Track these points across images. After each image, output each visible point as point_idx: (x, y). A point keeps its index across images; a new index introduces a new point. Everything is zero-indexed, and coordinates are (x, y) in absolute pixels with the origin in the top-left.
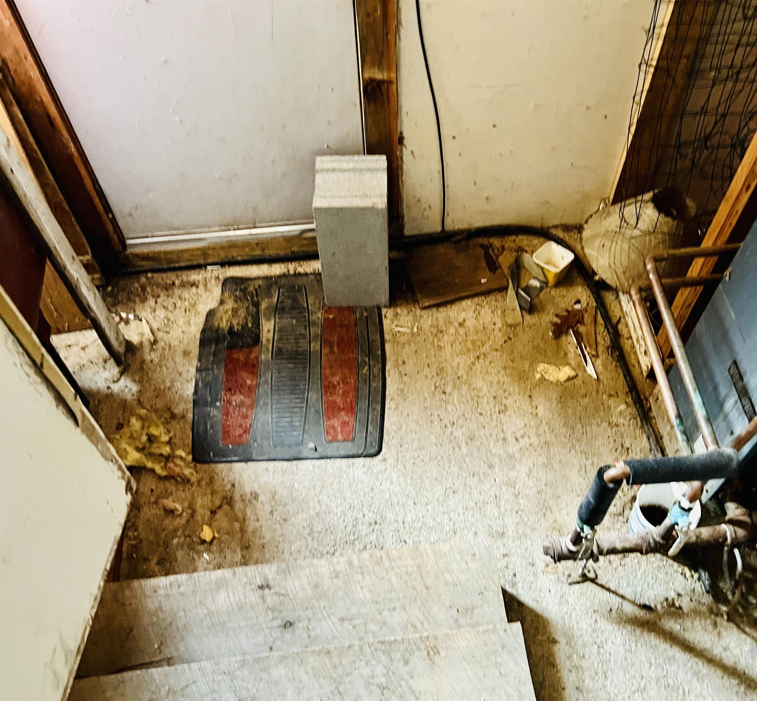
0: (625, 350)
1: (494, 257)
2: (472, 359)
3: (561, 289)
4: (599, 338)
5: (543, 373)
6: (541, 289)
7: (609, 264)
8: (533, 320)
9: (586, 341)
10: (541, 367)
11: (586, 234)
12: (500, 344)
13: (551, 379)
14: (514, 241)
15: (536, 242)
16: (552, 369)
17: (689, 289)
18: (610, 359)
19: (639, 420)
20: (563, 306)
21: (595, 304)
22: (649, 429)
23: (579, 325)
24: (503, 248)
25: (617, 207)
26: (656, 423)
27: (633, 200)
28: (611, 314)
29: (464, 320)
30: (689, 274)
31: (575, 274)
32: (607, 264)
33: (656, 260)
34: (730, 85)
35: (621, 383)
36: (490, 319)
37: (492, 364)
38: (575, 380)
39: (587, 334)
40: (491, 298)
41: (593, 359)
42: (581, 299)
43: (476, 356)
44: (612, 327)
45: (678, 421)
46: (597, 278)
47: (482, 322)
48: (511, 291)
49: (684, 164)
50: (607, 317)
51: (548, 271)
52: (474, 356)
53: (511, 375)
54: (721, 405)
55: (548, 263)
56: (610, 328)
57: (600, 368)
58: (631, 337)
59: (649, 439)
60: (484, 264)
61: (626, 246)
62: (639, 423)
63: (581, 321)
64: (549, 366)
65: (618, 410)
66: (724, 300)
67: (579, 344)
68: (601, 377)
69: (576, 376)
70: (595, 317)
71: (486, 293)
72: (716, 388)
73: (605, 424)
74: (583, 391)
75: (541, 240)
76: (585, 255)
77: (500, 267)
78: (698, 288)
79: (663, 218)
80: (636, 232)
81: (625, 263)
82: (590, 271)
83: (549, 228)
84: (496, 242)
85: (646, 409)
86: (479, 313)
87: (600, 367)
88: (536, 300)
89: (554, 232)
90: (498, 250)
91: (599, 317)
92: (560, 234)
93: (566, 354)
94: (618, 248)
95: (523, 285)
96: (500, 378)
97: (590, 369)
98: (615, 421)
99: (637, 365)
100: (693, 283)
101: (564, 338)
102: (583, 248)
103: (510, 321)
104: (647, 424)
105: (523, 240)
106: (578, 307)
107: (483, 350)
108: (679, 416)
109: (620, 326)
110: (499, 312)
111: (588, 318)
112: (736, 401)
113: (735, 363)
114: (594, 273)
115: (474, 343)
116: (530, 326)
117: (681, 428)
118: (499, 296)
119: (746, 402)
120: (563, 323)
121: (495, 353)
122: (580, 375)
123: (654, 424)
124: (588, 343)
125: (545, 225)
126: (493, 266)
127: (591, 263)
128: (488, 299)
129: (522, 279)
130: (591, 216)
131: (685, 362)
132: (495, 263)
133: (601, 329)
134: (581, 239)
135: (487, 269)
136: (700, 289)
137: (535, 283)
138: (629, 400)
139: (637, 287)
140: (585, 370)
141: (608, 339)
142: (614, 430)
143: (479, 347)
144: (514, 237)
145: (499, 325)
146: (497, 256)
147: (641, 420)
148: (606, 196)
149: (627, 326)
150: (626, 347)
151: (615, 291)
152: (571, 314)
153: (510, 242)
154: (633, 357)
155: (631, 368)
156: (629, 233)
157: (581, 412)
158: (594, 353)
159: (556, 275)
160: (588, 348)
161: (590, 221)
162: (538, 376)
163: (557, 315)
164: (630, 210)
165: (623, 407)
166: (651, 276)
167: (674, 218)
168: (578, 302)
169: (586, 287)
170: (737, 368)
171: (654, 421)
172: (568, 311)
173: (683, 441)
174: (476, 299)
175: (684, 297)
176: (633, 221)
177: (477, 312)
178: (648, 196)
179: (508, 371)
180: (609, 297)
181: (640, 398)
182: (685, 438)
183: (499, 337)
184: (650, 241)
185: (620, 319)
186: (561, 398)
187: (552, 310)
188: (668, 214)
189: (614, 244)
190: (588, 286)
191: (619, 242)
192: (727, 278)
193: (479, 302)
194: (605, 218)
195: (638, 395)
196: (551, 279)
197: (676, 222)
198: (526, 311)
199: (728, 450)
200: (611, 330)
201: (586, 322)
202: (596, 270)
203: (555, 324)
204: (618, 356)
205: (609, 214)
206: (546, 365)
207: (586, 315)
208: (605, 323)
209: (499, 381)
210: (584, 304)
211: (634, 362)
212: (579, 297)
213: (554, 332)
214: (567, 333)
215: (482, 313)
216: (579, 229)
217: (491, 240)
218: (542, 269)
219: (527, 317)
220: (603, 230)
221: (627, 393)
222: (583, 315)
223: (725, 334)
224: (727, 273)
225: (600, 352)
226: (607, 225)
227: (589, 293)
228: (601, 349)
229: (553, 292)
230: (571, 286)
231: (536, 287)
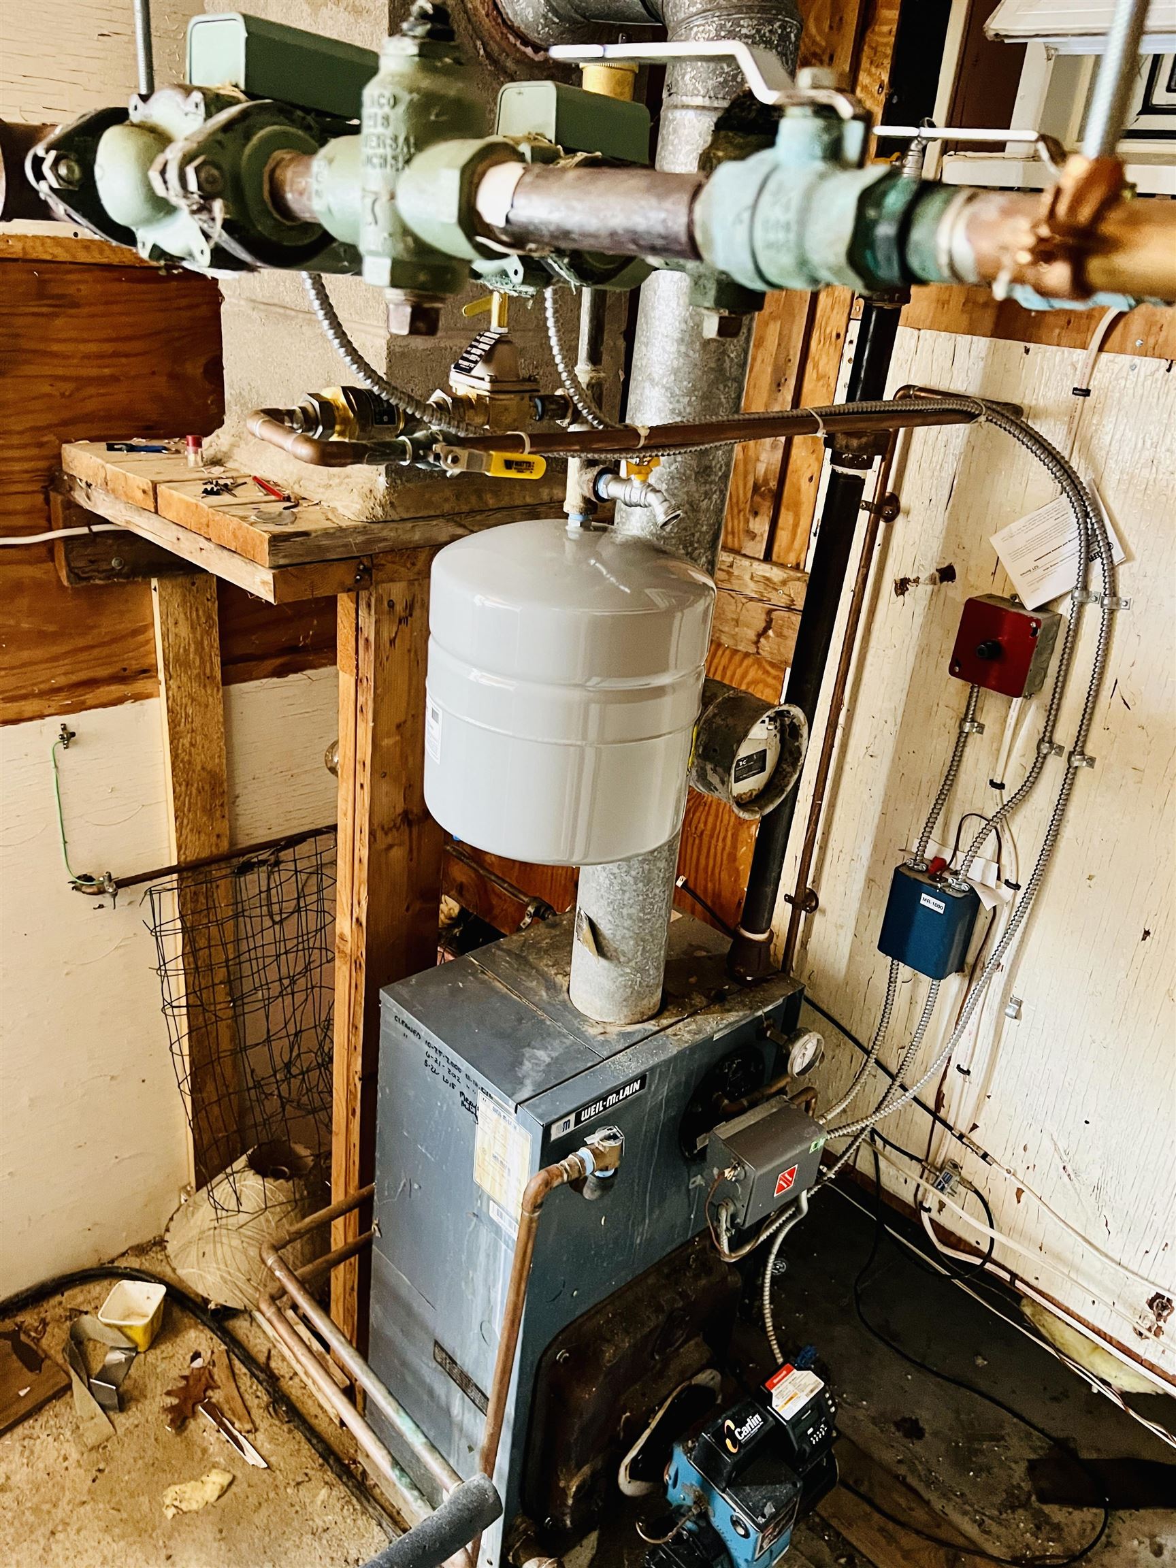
0: (293, 1398)
1: (32, 1344)
2: (42, 1542)
3: (163, 1347)
4: (246, 1397)
5: (177, 1503)
6: (130, 1361)
7: (222, 1277)
8: (131, 1420)
9: (229, 1414)
10: (170, 1495)
11: (171, 1248)
12: (86, 1488)
13: (194, 1507)
14: (60, 1303)
15: (98, 1289)
16: (188, 1488)
17: (342, 1266)
18: (277, 1422)
19: (354, 1501)
20: (175, 1373)
21: (224, 1347)
22: (374, 1508)
23: (210, 1393)
24: (44, 1323)
25: (204, 1192)
26: (382, 1494)
27: (221, 1176)
28: (254, 1351)
29: (8, 1478)
30: (333, 1248)
31: (177, 1312)
32: (219, 1279)
33: (276, 1248)
34: (288, 999)
35: (307, 1456)
36: (56, 1454)
37: (83, 1533)
38: (234, 1488)
39: (228, 1402)
40: (46, 1415)
41: (251, 1436)
42: (200, 1350)
43: (48, 1533)
44: (262, 1371)
45: (397, 1472)
46: (212, 1306)
47: (41, 1465)
48: (79, 1388)
49: (273, 1104)
50: (248, 1359)
51: (130, 1327)
52: (44, 1536)
53: (123, 1537)
54: (448, 1412)
55: (127, 1316)
56: (258, 1373)
57: (267, 1447)
58: (296, 1374)
59: (380, 1525)
60: (16, 1364)
61: (236, 1242)
62: (358, 1507)
63: (211, 1385)
64: (182, 1487)
65: (319, 1503)
66: (387, 1264)
67: (221, 1424)
68: (273, 1460)
69: (234, 1478)
70: (231, 1367)
71: (35, 1410)
72: (431, 1393)
73: (308, 1538)
74: (253, 1500)
75: (106, 1283)
76: (181, 1280)
77: (48, 1357)
78: (352, 1259)
79: (270, 1183)
80: (243, 1218)
81: (244, 1267)
82: (199, 1300)
83: (112, 1261)
84: (28, 1318)
85: (359, 1478)
86: (32, 1452)
87: (267, 1445)
88: (127, 1385)
89: (123, 1263)
90: (36, 1331)
91: (236, 1362)
92: (133, 1262)
93: (204, 1451)
94: (226, 1248)
95: (97, 1367)
96: (106, 1552)
97: (252, 1457)
98: (321, 1523)
99: (321, 1415)
100: (343, 1257)
101: (192, 1425)
102: (174, 1270)
103: (91, 1439)
104: (369, 1501)
105: (75, 1297)
106: (198, 1363)
107: (59, 1514)
108: (396, 1463)
109: (273, 1364)
110: (68, 1434)
111: (220, 1374)
112: (463, 1399)
113: (436, 1343)
114: (206, 1301)
115: (36, 1510)
116: (129, 1432)
117: (406, 1480)
118: (59, 1406)
119: (474, 1393)
120: (184, 1401)
121: (82, 1510)
122: (239, 1475)
123: (379, 1497)
124: (234, 1414)
125: (105, 1259)
126: (33, 1359)
127: (194, 1287)
128: (42, 1420)
129: (91, 1359)
130: (171, 1219)
131: (368, 1377)
132: (36, 1353)
133: (246, 1381)
134: (167, 1257)
135: (25, 1370)
136: (355, 1260)
137: (117, 1357)
138: (330, 1476)
139: (267, 1297)
140: (245, 1462)
141: (261, 1393)
142: (324, 1542)
143: (49, 1512)
144: (58, 1298)
145: (74, 1455)
146: (37, 1341)
147: (358, 1500)
148: (185, 1182)
149: (284, 1359)
150: (293, 1391)
151: (245, 1312)
152: (191, 1382)
153: (53, 1308)
154: (310, 1402)
155: (313, 1421)
156: (233, 1221)
157: (261, 1539)
158: (248, 1426)
159: (146, 1327)
160: (237, 1425)
161: (172, 1225)
162: (170, 1513)
163: (169, 1393)
164: (222, 1190)
165: (324, 1492)
166: (278, 1273)
167: (288, 1180)
168: (196, 1355)
169: (201, 1327)
170: (443, 1350)
171: (377, 1491)
172: (185, 1378)
173: (416, 1500)
174: (20, 1431)
175: (341, 1279)
176: (233, 1205)
177: (27, 1453)
178: (242, 1162)
179: (117, 1531)
180: (240, 1326)
181: (344, 1465)
182: (416, 1493)
183: (80, 1478)
184: (267, 1220)
185: (269, 1351)
186: (221, 1531)
187: (159, 1388)
188: (277, 1175)
189: (218, 1245)
190: (205, 1324)
191: (225, 1240)
192: (378, 1234)
193: (26, 1432)
194: (193, 1213)
195: (338, 1460)
196: (141, 1339)
197: (291, 1183)
198: (112, 1408)
199: (476, 1478)
200: (262, 1376)
201: (219, 1383)
202: (205, 1295)
203: (171, 1409)
204: (286, 1412)
205: (197, 1206)
206: (177, 1488)
207: (215, 1371)
208: (249, 1370)
209: (105, 1558)
210: (207, 1355)
211: (314, 1410)
212: (195, 1347)
213: (172, 1423)
214: (194, 1414)
215: (37, 1449)
216: (160, 1243)
217: (19, 1319)
218: (120, 1329)
219: (120, 1418)
220: (195, 1232)
221: (321, 1465)
222: (210, 1372)
223: (409, 1311)
224: (374, 1226)
225: (258, 1422)
226: (199, 1223)
227: (210, 1334)
228: (257, 1413)
229: (151, 1357)
230: (176, 1337)
231: (120, 1364)
